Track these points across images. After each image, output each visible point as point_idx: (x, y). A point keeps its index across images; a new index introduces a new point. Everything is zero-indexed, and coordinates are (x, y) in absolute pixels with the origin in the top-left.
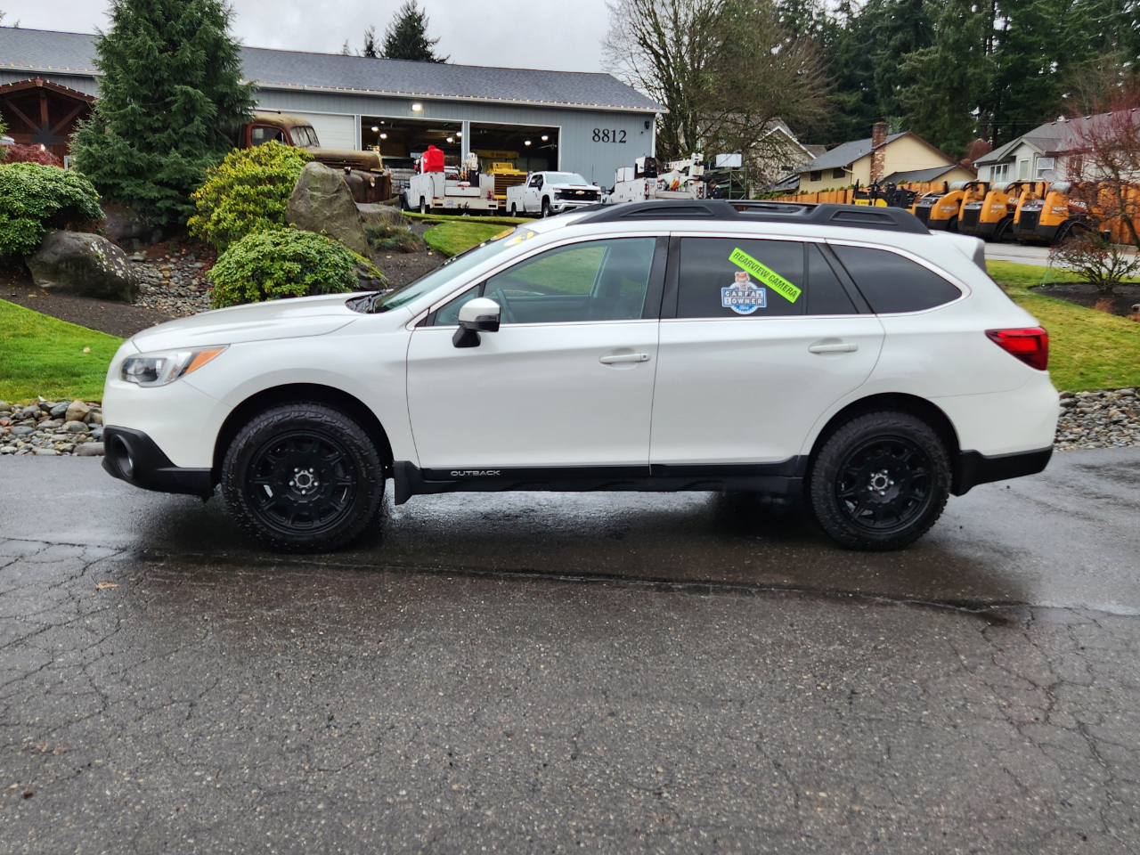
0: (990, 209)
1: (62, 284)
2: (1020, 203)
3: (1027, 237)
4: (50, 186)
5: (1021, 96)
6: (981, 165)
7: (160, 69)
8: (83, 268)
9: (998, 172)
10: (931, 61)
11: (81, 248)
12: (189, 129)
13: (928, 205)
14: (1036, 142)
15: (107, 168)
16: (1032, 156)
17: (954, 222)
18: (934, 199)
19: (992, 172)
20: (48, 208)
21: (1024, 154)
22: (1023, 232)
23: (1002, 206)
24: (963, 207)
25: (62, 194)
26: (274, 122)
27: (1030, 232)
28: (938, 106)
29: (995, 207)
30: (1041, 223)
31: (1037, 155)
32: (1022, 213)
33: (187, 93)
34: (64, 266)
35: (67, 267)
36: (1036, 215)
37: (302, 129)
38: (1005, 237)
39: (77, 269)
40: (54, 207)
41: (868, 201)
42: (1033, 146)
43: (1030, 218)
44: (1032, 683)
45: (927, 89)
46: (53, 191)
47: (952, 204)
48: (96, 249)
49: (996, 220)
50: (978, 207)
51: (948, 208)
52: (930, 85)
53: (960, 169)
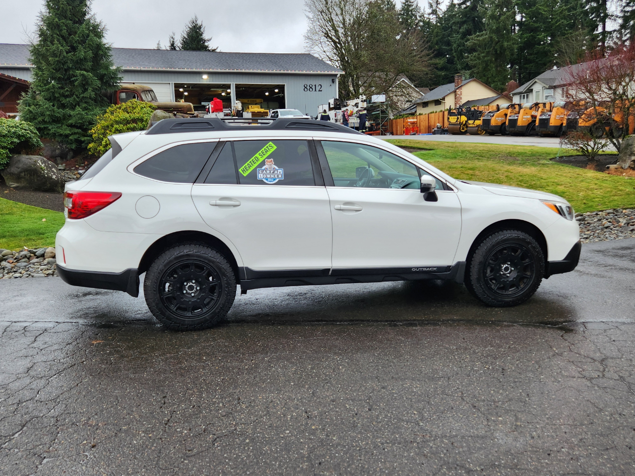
0: (523, 118)
1: (23, 185)
2: (538, 114)
3: (544, 133)
4: (13, 130)
5: (532, 56)
6: (514, 94)
7: (67, 62)
8: (34, 175)
9: (524, 98)
10: (484, 40)
11: (32, 164)
12: (85, 95)
13: (489, 118)
14: (544, 81)
15: (40, 119)
16: (541, 88)
17: (504, 126)
18: (492, 114)
19: (520, 98)
20: (12, 143)
21: (537, 88)
22: (541, 129)
23: (529, 117)
24: (508, 118)
25: (19, 135)
26: (132, 89)
27: (545, 129)
28: (489, 64)
29: (525, 117)
30: (551, 125)
31: (544, 88)
32: (540, 119)
33: (83, 75)
34: (23, 174)
35: (25, 175)
36: (548, 120)
37: (148, 92)
38: (531, 133)
39: (31, 175)
40: (15, 142)
41: (456, 117)
42: (542, 83)
43: (545, 122)
44: (592, 359)
45: (483, 55)
46: (14, 133)
47: (502, 117)
48: (41, 164)
49: (526, 124)
50: (516, 118)
51: (500, 119)
52: (483, 53)
53: (503, 97)
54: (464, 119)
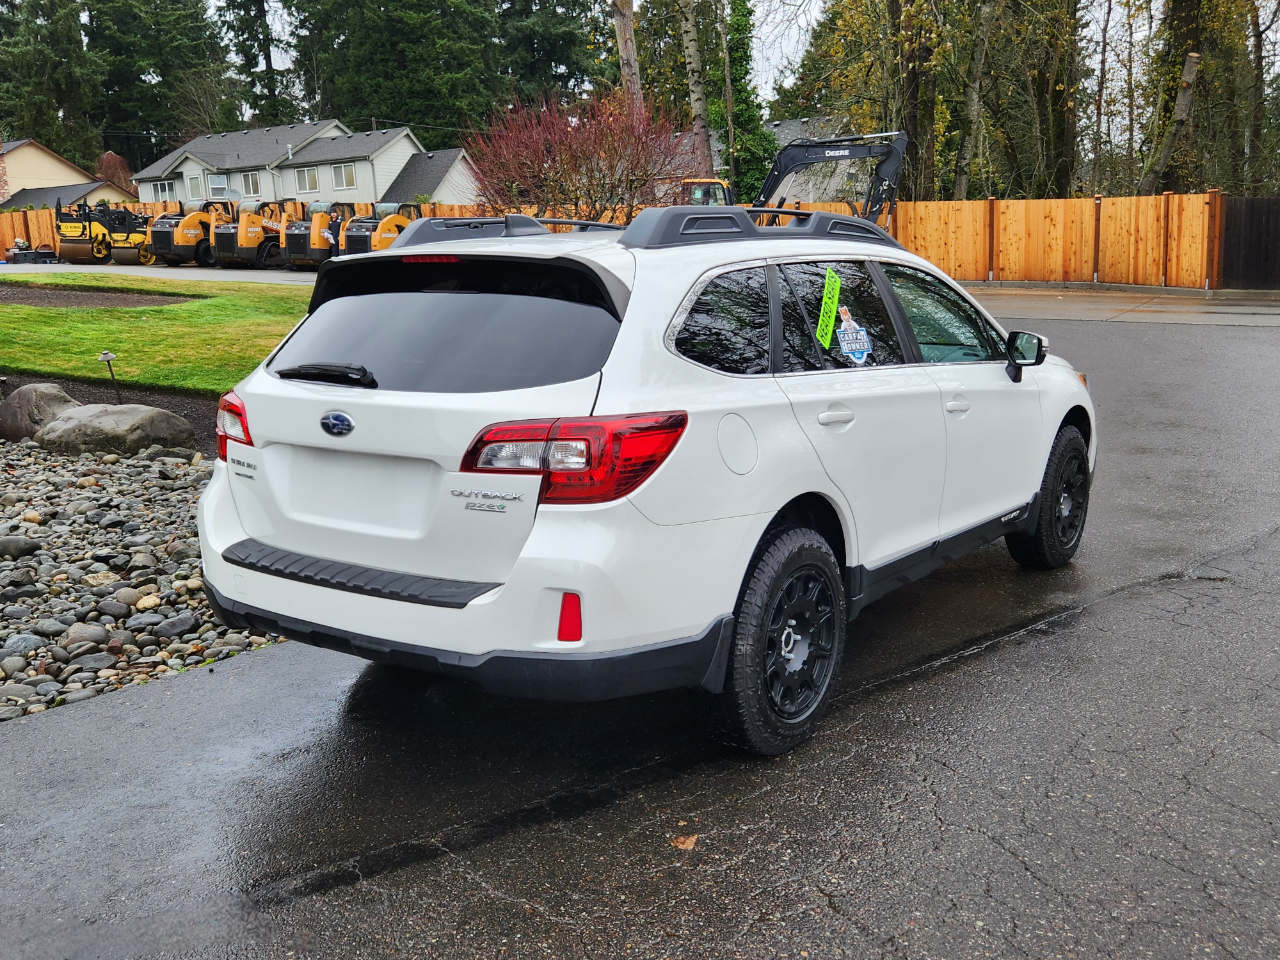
0: (247, 232)
2: (282, 228)
3: (297, 262)
5: (131, 104)
6: (140, 181)
9: (163, 190)
10: (24, 54)
13: (167, 228)
14: (203, 158)
16: (201, 172)
17: (203, 246)
18: (173, 222)
21: (191, 170)
22: (293, 256)
23: (259, 229)
24: (212, 230)
27: (302, 256)
28: (45, 110)
29: (251, 229)
30: (312, 247)
31: (206, 172)
32: (289, 237)
36: (305, 238)
38: (267, 263)
41: (80, 225)
42: (201, 162)
45: (27, 89)
47: (195, 228)
49: (254, 244)
50: (233, 231)
51: (192, 232)
52: (28, 84)
53: (109, 186)
54: (98, 229)
